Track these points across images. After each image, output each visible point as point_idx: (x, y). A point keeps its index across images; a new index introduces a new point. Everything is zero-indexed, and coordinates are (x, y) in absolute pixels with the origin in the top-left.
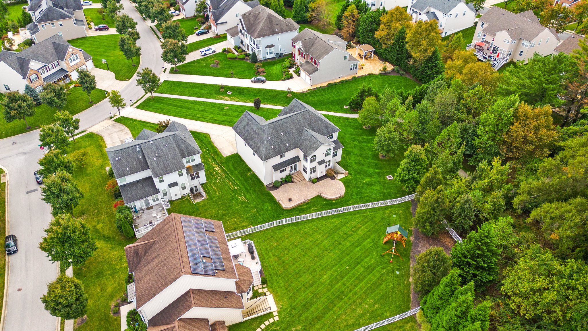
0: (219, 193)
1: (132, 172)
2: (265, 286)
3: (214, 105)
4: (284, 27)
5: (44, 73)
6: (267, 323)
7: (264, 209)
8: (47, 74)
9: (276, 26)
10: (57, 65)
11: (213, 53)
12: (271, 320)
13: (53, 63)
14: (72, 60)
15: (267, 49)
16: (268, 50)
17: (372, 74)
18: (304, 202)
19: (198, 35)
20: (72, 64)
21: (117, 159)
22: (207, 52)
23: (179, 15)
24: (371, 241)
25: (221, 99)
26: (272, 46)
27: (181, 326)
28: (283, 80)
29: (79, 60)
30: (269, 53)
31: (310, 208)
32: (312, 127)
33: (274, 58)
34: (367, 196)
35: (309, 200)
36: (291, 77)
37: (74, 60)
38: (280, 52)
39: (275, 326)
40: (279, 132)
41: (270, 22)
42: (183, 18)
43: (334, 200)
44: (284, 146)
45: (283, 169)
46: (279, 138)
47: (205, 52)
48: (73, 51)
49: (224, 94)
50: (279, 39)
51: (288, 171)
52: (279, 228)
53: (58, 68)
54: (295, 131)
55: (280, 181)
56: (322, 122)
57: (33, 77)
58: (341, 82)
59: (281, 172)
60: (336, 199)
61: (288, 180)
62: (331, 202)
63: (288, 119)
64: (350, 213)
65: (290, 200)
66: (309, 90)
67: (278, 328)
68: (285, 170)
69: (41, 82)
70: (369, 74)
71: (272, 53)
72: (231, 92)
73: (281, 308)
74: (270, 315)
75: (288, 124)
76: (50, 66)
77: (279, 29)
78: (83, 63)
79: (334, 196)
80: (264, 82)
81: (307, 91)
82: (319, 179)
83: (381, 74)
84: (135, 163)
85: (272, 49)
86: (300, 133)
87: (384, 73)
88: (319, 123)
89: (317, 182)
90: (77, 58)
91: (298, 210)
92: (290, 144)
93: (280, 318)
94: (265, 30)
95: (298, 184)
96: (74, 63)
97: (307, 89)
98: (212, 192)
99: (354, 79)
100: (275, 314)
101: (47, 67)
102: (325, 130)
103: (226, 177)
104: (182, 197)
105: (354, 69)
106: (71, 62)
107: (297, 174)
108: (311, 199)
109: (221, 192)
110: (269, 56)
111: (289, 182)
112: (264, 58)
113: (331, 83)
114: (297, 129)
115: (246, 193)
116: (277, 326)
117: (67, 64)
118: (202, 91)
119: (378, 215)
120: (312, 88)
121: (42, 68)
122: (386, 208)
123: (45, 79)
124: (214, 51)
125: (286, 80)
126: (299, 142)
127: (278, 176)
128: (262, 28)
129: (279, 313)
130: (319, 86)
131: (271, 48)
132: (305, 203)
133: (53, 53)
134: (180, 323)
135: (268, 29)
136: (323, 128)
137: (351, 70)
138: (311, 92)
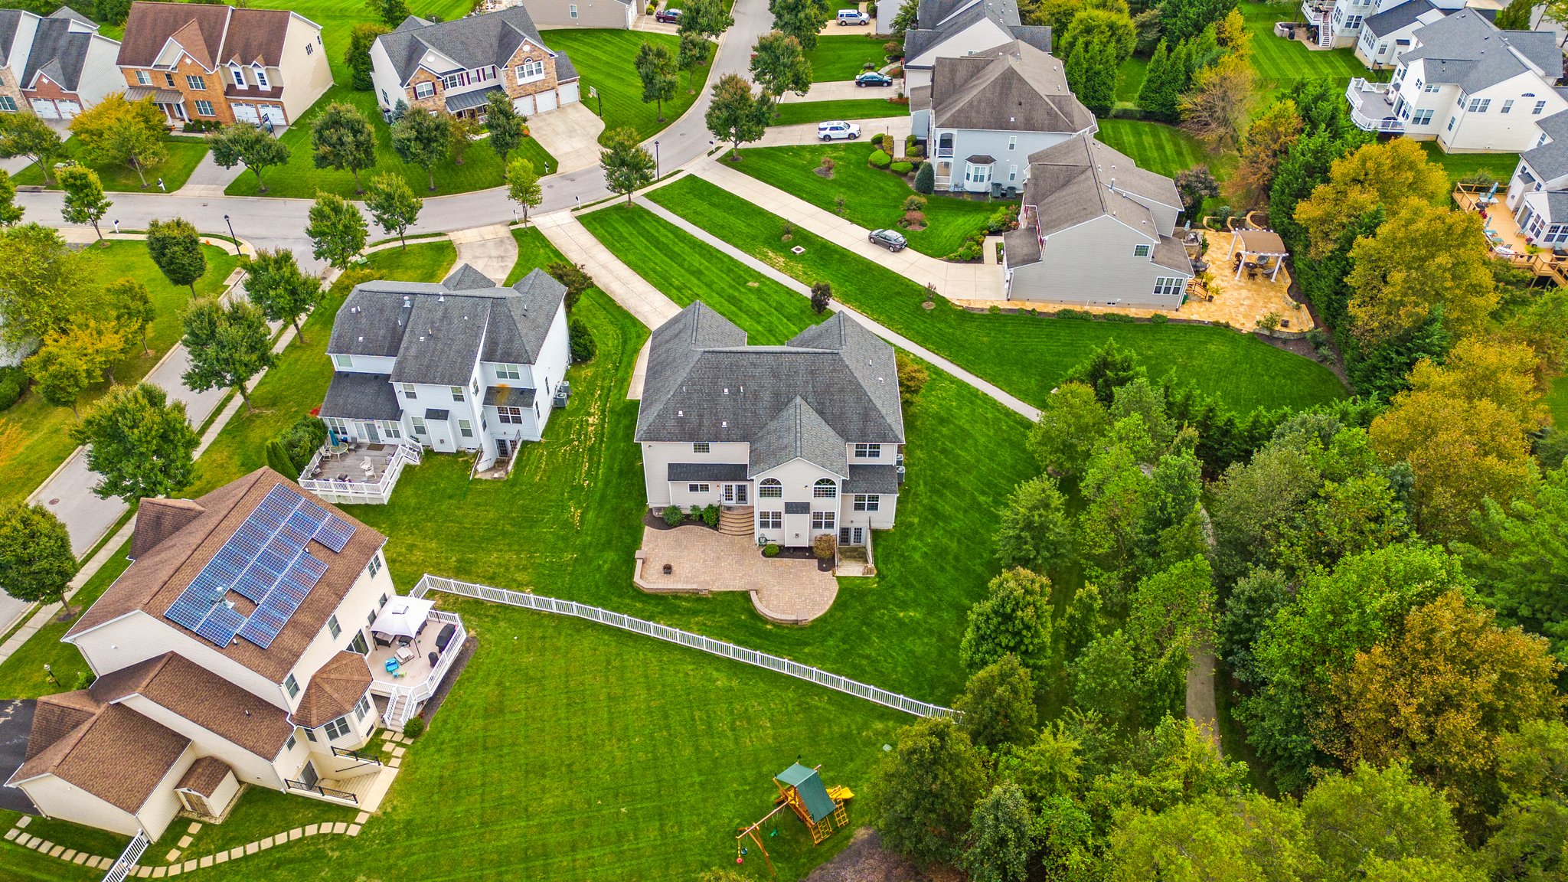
0: (541, 479)
1: (367, 351)
2: (409, 742)
3: (732, 267)
4: (1040, 116)
5: (454, 85)
6: (326, 828)
7: (595, 564)
8: (460, 90)
9: (1015, 109)
10: (490, 76)
11: (849, 138)
12: (340, 828)
13: (480, 69)
14: (525, 71)
15: (969, 163)
16: (972, 168)
17: (1227, 326)
18: (696, 592)
19: (859, 84)
20: (521, 81)
21: (354, 310)
22: (834, 134)
23: (866, 24)
24: (750, 780)
25: (764, 258)
26: (987, 160)
27: (105, 721)
28: (950, 260)
29: (541, 76)
30: (972, 178)
31: (695, 613)
32: (823, 404)
33: (986, 193)
34: (868, 657)
35: (711, 592)
36: (977, 259)
37: (531, 73)
38: (1006, 183)
39: (335, 844)
40: (721, 382)
41: (1001, 94)
42: (868, 35)
43: (773, 624)
44: (714, 425)
45: (699, 483)
46: (714, 397)
47: (827, 132)
48: (531, 52)
49: (784, 249)
50: (1012, 147)
51: (714, 494)
52: (581, 625)
53: (490, 83)
54: (766, 396)
55: (689, 512)
56: (859, 400)
57: (424, 87)
58: (1105, 316)
59: (693, 488)
60: (778, 624)
61: (709, 519)
62: (760, 624)
63: (765, 358)
64: (775, 678)
65: (668, 569)
66: (993, 309)
67: (337, 854)
68: (706, 488)
69: (438, 103)
70: (1217, 324)
71: (982, 180)
72: (803, 250)
73: (384, 813)
74: (347, 814)
75: (757, 372)
76: (473, 74)
77: (1021, 119)
78: (551, 85)
79: (783, 612)
80: (897, 249)
81: (982, 310)
82: (783, 552)
83: (1253, 337)
84: (382, 332)
85: (985, 170)
86: (779, 405)
87: (1267, 337)
88: (850, 399)
89: (776, 555)
90: (539, 71)
91: (665, 605)
92: (734, 424)
93: (362, 832)
94: (978, 112)
95: (727, 539)
96: (528, 79)
97: (987, 306)
98: (530, 470)
99: (1158, 323)
100: (362, 818)
101: (464, 72)
102: (854, 427)
103: (591, 449)
104: (459, 453)
105: (1167, 290)
106: (522, 75)
107: (741, 511)
108: (719, 593)
109: (549, 478)
110: (970, 186)
111: (707, 525)
112: (956, 186)
113: (1069, 311)
114: (776, 395)
115: (594, 505)
116: (337, 849)
117: (511, 79)
118: (740, 225)
119: (844, 720)
120: (1004, 305)
121: (451, 72)
122: (884, 714)
123: (449, 101)
124: (852, 136)
125: (958, 262)
126: (761, 429)
127: (683, 497)
128: (971, 102)
129: (373, 820)
130: (1029, 306)
131: (980, 166)
132: (695, 596)
133: (491, 45)
134: (112, 713)
135: (988, 110)
136: (855, 418)
137: (1158, 291)
138: (995, 317)
